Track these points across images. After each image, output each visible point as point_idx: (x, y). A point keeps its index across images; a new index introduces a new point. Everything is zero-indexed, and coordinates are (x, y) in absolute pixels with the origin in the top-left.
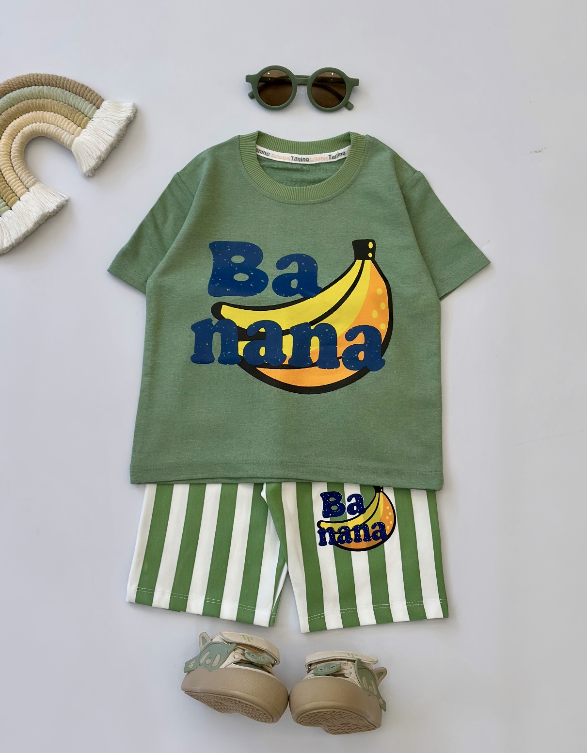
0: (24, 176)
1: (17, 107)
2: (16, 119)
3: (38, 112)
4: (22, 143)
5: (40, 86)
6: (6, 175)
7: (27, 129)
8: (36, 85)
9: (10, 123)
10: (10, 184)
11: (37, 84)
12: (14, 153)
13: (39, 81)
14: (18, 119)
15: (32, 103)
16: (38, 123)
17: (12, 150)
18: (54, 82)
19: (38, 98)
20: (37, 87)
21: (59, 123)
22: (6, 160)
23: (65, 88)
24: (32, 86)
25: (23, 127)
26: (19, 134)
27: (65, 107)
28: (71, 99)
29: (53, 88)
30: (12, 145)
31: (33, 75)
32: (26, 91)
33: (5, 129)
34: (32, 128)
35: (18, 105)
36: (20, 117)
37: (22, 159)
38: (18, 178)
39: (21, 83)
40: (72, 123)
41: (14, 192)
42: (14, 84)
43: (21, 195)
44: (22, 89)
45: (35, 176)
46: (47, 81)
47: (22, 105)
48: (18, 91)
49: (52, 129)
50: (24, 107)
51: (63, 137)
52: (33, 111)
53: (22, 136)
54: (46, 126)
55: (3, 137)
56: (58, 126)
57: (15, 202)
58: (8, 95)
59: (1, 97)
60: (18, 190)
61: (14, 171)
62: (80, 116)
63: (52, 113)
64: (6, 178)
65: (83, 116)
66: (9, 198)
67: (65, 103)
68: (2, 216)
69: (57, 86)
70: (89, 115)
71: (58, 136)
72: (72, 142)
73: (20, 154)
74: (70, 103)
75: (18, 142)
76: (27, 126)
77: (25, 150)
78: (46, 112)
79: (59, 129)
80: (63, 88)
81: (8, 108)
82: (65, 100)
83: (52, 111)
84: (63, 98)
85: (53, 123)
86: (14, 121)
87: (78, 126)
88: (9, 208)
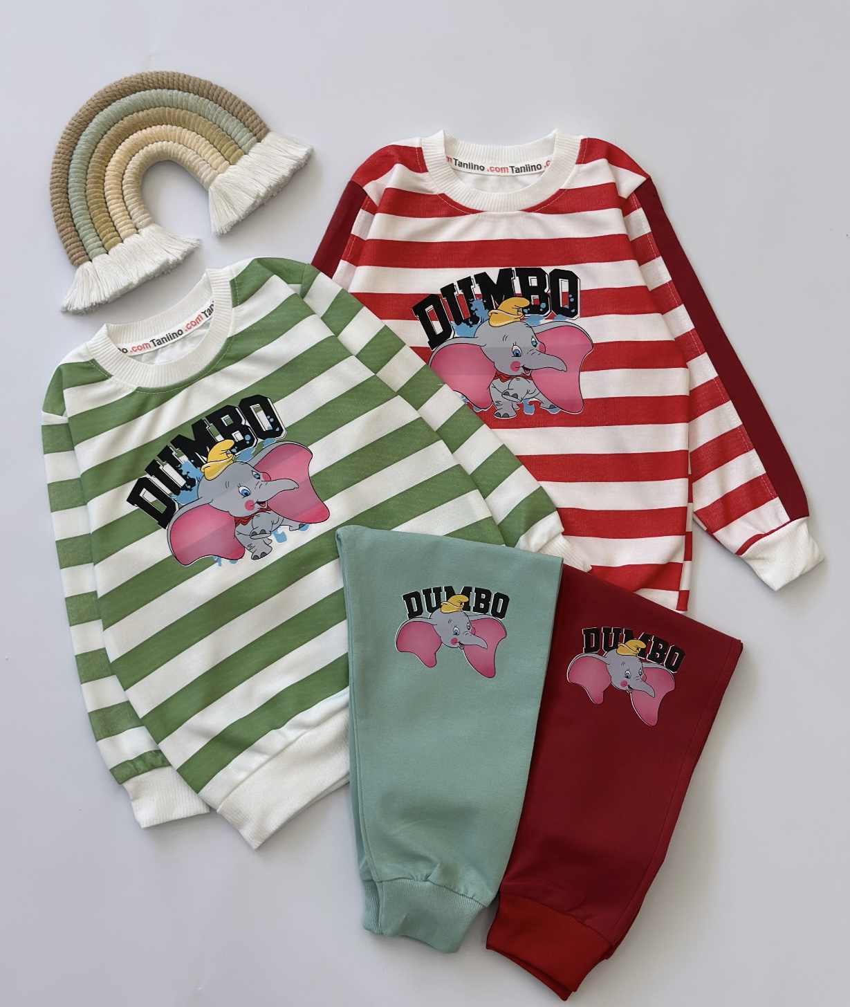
0: (135, 211)
3: (174, 127)
4: (142, 165)
5: (184, 92)
6: (111, 205)
10: (113, 218)
12: (129, 177)
15: (169, 113)
16: (171, 142)
17: (126, 171)
19: (178, 108)
21: (200, 149)
22: (116, 184)
23: (219, 102)
25: (149, 143)
27: (215, 129)
28: (224, 120)
29: (201, 98)
30: (128, 164)
31: (179, 75)
32: (166, 93)
34: (161, 147)
35: (150, 112)
36: (149, 129)
37: (137, 187)
38: (127, 213)
39: (160, 83)
40: (218, 154)
41: (117, 231)
42: (150, 81)
43: (126, 237)
44: (159, 90)
45: (151, 215)
46: (196, 88)
47: (155, 112)
48: (153, 91)
49: (189, 156)
50: (157, 116)
51: (201, 169)
52: (167, 124)
53: (144, 155)
54: (182, 148)
55: (117, 151)
56: (197, 153)
57: (114, 245)
58: (138, 93)
59: (127, 95)
60: (124, 229)
61: (125, 202)
62: (232, 145)
63: (194, 133)
64: (110, 208)
65: (236, 147)
66: (109, 237)
67: (215, 124)
68: (93, 260)
69: (208, 99)
70: (245, 147)
71: (195, 166)
72: (212, 180)
73: (136, 179)
74: (221, 125)
75: (138, 162)
76: (155, 143)
77: (144, 175)
78: (185, 129)
79: (198, 158)
80: (216, 103)
81: (133, 112)
82: (216, 120)
83: (193, 130)
84: (213, 115)
85: (192, 147)
86: (139, 132)
87: (226, 160)
88: (105, 251)
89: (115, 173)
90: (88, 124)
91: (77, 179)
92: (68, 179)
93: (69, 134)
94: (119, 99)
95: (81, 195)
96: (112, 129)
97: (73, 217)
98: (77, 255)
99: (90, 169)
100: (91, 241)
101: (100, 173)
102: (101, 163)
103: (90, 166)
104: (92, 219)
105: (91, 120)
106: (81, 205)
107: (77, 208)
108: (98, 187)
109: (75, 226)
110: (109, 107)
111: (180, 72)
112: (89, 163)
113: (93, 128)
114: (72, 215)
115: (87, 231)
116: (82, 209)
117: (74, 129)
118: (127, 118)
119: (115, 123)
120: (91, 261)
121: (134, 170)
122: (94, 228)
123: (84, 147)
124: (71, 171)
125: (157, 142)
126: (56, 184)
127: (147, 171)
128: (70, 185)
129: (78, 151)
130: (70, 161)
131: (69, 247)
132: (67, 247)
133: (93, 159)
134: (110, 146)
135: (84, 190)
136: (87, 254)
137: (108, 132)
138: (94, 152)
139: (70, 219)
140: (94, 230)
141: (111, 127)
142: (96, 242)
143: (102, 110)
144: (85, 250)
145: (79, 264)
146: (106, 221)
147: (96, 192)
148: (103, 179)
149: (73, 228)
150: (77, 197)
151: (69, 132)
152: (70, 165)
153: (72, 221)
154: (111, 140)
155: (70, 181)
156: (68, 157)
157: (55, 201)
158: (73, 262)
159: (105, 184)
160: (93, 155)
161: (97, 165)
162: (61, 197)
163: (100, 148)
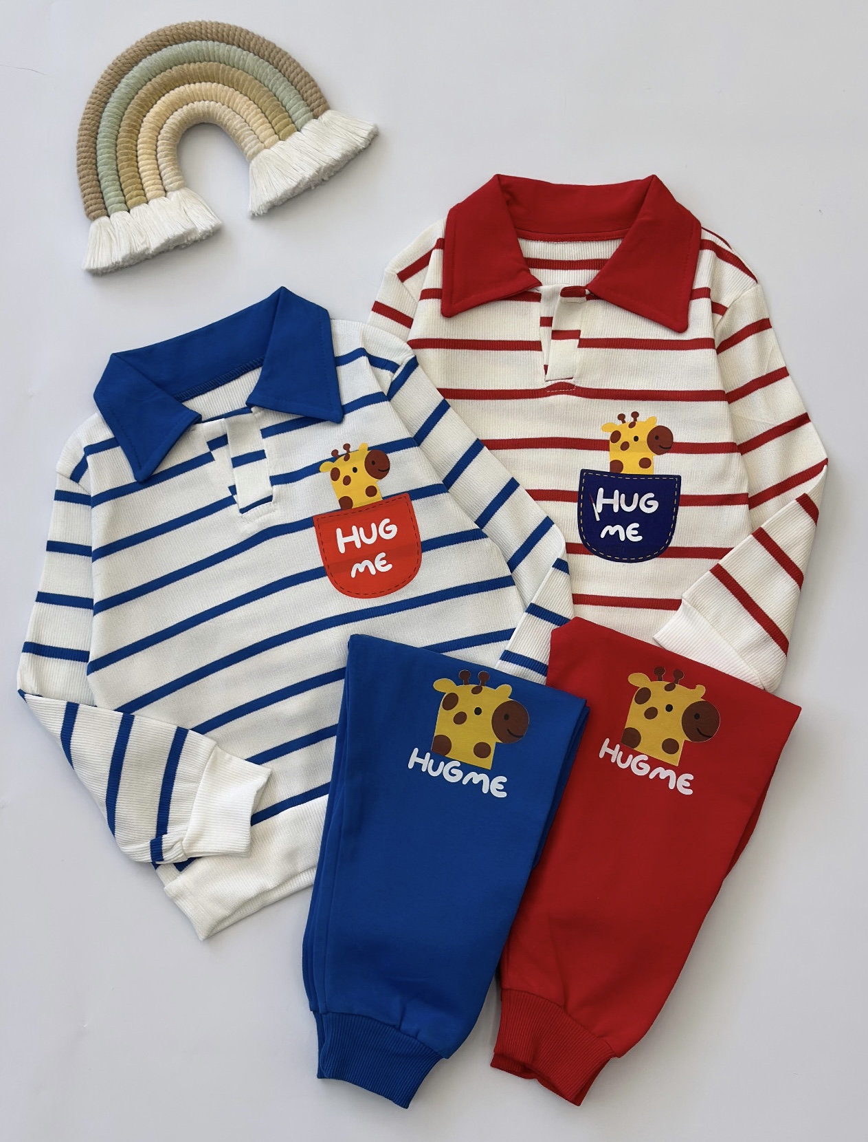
0: (168, 173)
1: (199, 68)
2: (189, 84)
4: (183, 122)
7: (199, 106)
8: (239, 47)
10: (143, 175)
11: (241, 45)
13: (246, 42)
14: (192, 85)
15: (224, 71)
16: (219, 104)
17: (165, 126)
18: (266, 53)
19: (234, 67)
20: (240, 49)
21: (249, 117)
23: (279, 68)
24: (233, 44)
25: (196, 101)
26: (185, 107)
27: (268, 97)
28: (281, 88)
29: (261, 60)
30: (168, 118)
31: (242, 30)
32: (222, 49)
33: (168, 92)
34: (208, 107)
35: (202, 65)
36: (198, 84)
37: (174, 145)
38: (158, 172)
39: (219, 35)
41: (143, 190)
42: (208, 32)
43: (152, 198)
44: (217, 43)
45: (184, 179)
46: (257, 48)
47: (207, 67)
48: (210, 43)
49: (236, 123)
50: (209, 72)
51: (246, 141)
52: (219, 83)
53: (188, 112)
54: (229, 113)
55: (159, 102)
56: (245, 121)
57: (138, 204)
58: (193, 42)
59: (182, 42)
60: (150, 189)
62: (284, 118)
65: (289, 121)
66: (133, 194)
68: (111, 216)
69: (268, 62)
70: (298, 123)
71: (240, 135)
72: (255, 154)
73: (175, 135)
74: (277, 94)
75: (180, 118)
76: (203, 101)
77: (183, 135)
78: (238, 92)
79: (245, 126)
80: (276, 68)
81: (185, 63)
82: (272, 86)
83: (246, 95)
84: (270, 80)
85: (241, 114)
86: (187, 86)
87: (276, 133)
88: (127, 209)
89: (152, 125)
90: (133, 67)
91: (109, 125)
92: (100, 123)
93: (110, 74)
94: (171, 45)
95: (111, 142)
97: (98, 165)
98: (94, 207)
99: (125, 116)
100: (111, 195)
101: (136, 122)
103: (126, 113)
104: (118, 171)
106: (108, 153)
107: (103, 156)
108: (131, 137)
110: (158, 53)
111: (244, 27)
112: (126, 109)
113: (137, 72)
114: (96, 162)
115: (110, 184)
116: (109, 158)
117: (116, 69)
118: (176, 67)
119: (162, 71)
120: (109, 216)
121: (173, 126)
122: (119, 181)
123: (123, 91)
124: (105, 114)
126: (86, 126)
127: (188, 129)
129: (117, 94)
130: (106, 103)
132: (85, 196)
133: (130, 105)
134: (153, 94)
135: (115, 137)
136: (106, 208)
137: (153, 80)
138: (133, 98)
139: (94, 166)
140: (118, 183)
141: (157, 74)
142: (118, 196)
143: (150, 54)
144: (104, 203)
145: (94, 218)
146: (133, 177)
147: (128, 142)
148: (139, 130)
149: (95, 177)
150: (105, 144)
151: (110, 71)
152: (104, 108)
153: (96, 170)
154: (155, 88)
155: (101, 125)
156: (104, 99)
157: (80, 144)
158: (88, 215)
159: (140, 135)
160: (133, 102)
161: (135, 112)
162: (88, 141)
163: (141, 93)
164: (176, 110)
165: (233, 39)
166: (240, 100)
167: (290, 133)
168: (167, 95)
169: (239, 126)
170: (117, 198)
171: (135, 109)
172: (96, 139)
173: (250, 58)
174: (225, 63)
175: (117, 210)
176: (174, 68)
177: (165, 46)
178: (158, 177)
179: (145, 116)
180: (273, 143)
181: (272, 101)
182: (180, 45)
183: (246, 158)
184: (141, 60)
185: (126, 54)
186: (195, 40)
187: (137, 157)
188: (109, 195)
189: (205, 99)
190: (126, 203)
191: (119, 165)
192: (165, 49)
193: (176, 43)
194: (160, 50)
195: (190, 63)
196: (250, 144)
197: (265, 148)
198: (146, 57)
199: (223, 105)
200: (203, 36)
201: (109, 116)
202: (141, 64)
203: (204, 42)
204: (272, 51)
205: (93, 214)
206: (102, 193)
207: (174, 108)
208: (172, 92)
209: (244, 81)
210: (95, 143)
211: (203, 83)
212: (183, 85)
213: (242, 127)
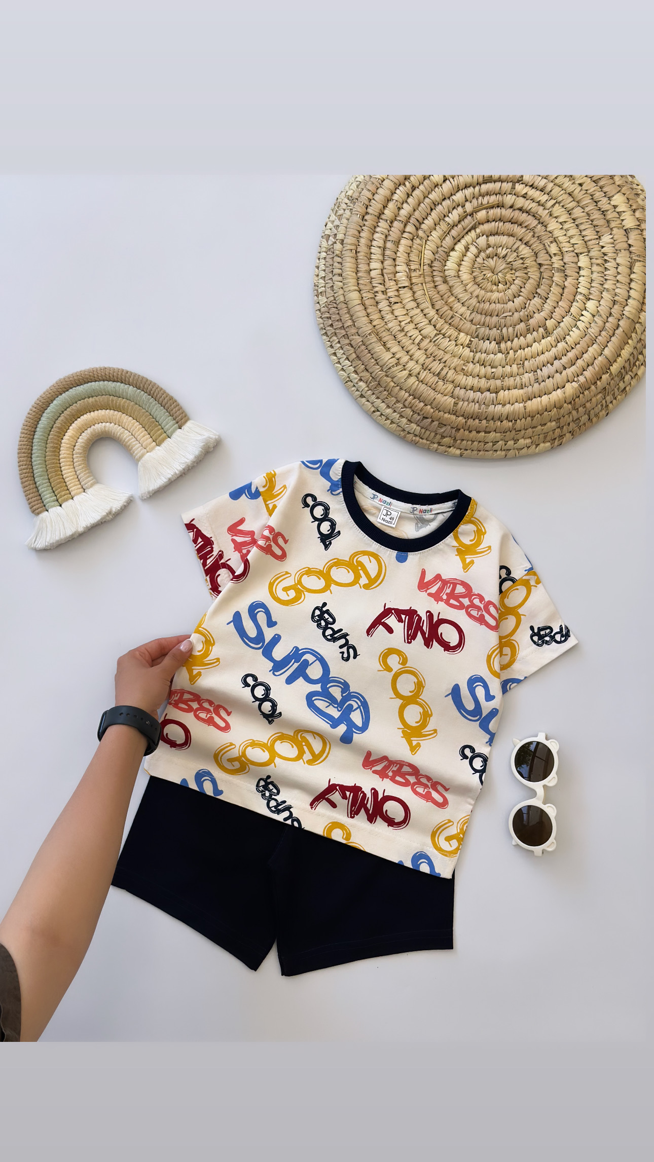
0: (83, 477)
1: (96, 401)
2: (90, 412)
3: (116, 412)
5: (126, 384)
6: (64, 470)
7: (98, 427)
8: (122, 382)
9: (83, 415)
10: (66, 480)
12: (78, 449)
13: (127, 379)
14: (92, 413)
15: (112, 401)
16: (113, 424)
17: (77, 444)
19: (120, 397)
20: (122, 384)
21: (134, 432)
22: (68, 454)
23: (151, 394)
24: (118, 382)
25: (96, 424)
26: (89, 429)
27: (146, 416)
28: (154, 410)
29: (138, 391)
30: (78, 438)
31: (123, 370)
32: (111, 385)
33: (76, 420)
34: (104, 427)
35: (97, 399)
36: (96, 412)
37: (85, 457)
38: (76, 477)
39: (107, 376)
40: (148, 436)
41: (68, 490)
42: (99, 375)
43: (75, 495)
44: (106, 382)
45: (95, 478)
46: (135, 382)
47: (101, 399)
48: (102, 383)
49: (126, 436)
50: (102, 403)
51: (134, 448)
52: (111, 409)
53: (91, 432)
54: (120, 430)
55: (71, 428)
56: (132, 435)
57: (66, 500)
58: (90, 384)
59: (82, 384)
60: (74, 489)
61: (74, 468)
62: (158, 430)
63: (131, 418)
64: (63, 472)
65: (162, 432)
66: (62, 494)
67: (147, 411)
68: (49, 511)
69: (143, 391)
70: (169, 432)
71: (129, 446)
72: (143, 455)
73: (84, 451)
74: (152, 414)
75: (86, 438)
76: (100, 424)
77: (90, 448)
78: (124, 415)
79: (132, 438)
80: (149, 395)
81: (85, 398)
82: (148, 409)
83: (130, 416)
84: (146, 405)
85: (129, 429)
86: (88, 414)
87: (154, 441)
88: (59, 504)
89: (68, 446)
90: (50, 404)
91: (39, 448)
92: (32, 446)
93: (34, 412)
94: (75, 387)
95: (42, 460)
96: (68, 410)
97: (35, 476)
98: (37, 506)
99: (49, 440)
100: (47, 496)
101: (57, 444)
102: (59, 437)
103: (49, 438)
104: (49, 479)
105: (52, 401)
106: (41, 468)
107: (38, 470)
108: (55, 455)
109: (35, 483)
110: (66, 393)
111: (124, 369)
112: (49, 435)
113: (53, 408)
114: (34, 475)
115: (45, 489)
116: (42, 472)
117: (39, 407)
118: (80, 402)
119: (71, 405)
120: (47, 511)
121: (82, 444)
122: (51, 486)
123: (45, 423)
124: (34, 440)
125: (102, 423)
126: (23, 450)
127: (93, 444)
128: (34, 451)
129: (41, 425)
130: (35, 432)
131: (30, 500)
132: (29, 499)
133: (52, 433)
134: (65, 423)
135: (44, 456)
136: (45, 506)
137: (64, 412)
138: (52, 428)
139: (33, 478)
140: (50, 488)
141: (67, 408)
142: (52, 497)
143: (61, 394)
144: (43, 502)
145: (38, 514)
146: (60, 483)
147: (54, 459)
148: (59, 449)
149: (34, 485)
150: (39, 462)
151: (34, 409)
152: (34, 435)
153: (34, 480)
154: (66, 419)
155: (34, 448)
156: (33, 429)
157: (21, 463)
158: (33, 512)
159: (61, 452)
160: (52, 430)
161: (55, 437)
162: (26, 461)
163: (58, 424)
164: (83, 432)
165: (117, 378)
166: (126, 419)
167: (163, 440)
168: (76, 422)
169: (127, 439)
170: (52, 499)
171: (55, 435)
172: (31, 458)
173: (131, 390)
174: (113, 396)
175: (52, 507)
176: (78, 402)
177: (71, 388)
178: (77, 480)
179: (62, 439)
180: (153, 449)
181: (149, 419)
182: (82, 386)
183: (135, 460)
184: (54, 399)
185: (44, 396)
186: (91, 382)
187: (61, 467)
188: (46, 497)
189: (102, 421)
190: (57, 500)
191: (50, 475)
192: (71, 390)
193: (78, 385)
194: (68, 390)
195: (89, 397)
196: (137, 449)
197: (148, 452)
198: (57, 397)
199: (115, 424)
200: (96, 379)
201: (38, 442)
202: (55, 402)
203: (97, 382)
204: (145, 384)
205: (37, 511)
206: (40, 495)
207: (81, 431)
208: (79, 419)
209: (128, 406)
210: (31, 461)
211: (100, 411)
212: (86, 414)
213: (129, 440)
